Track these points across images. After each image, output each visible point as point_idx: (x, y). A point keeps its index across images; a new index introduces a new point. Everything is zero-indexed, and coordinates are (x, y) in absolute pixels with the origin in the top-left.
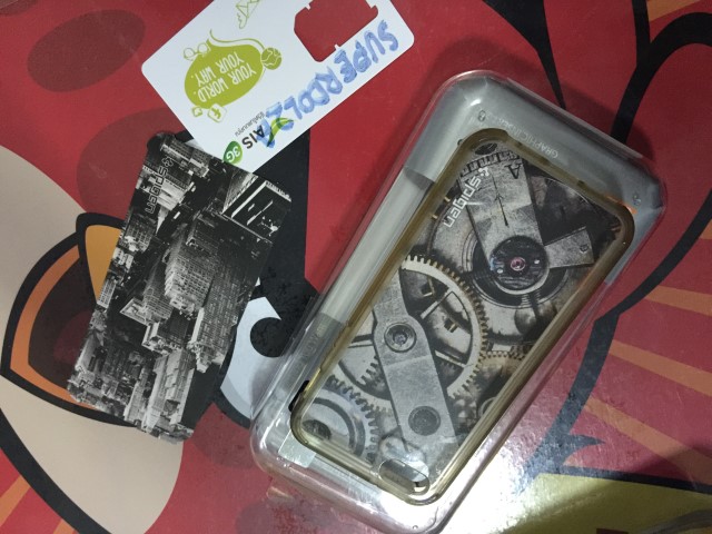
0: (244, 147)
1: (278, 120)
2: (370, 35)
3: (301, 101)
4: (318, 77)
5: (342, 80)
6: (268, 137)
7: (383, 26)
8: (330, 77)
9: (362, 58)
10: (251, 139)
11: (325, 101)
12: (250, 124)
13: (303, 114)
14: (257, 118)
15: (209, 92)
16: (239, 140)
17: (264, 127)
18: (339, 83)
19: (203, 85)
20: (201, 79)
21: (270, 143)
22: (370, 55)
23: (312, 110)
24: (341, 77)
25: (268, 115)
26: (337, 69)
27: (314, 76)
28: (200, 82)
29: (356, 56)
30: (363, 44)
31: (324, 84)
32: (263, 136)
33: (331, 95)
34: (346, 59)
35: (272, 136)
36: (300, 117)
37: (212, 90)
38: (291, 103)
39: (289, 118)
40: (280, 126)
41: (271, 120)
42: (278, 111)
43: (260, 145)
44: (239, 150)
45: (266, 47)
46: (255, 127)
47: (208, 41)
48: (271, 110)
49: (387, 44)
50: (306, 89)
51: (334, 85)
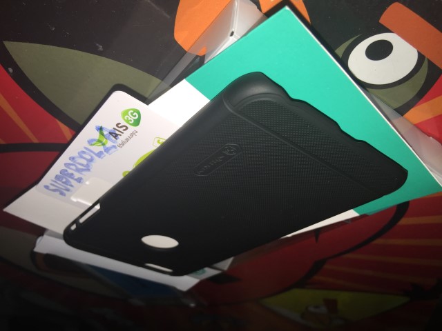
0: (123, 123)
2: (68, 190)
3: (92, 157)
4: (89, 170)
5: (68, 170)
6: (105, 133)
8: (78, 170)
9: (64, 180)
10: (121, 130)
12: (127, 140)
13: (85, 150)
14: (123, 144)
16: (131, 129)
17: (114, 139)
21: (100, 129)
23: (79, 153)
24: (70, 171)
25: (114, 147)
27: (91, 170)
30: (69, 187)
31: (80, 167)
32: (111, 133)
33: (70, 162)
34: (76, 180)
35: (102, 134)
36: (86, 148)
40: (99, 141)
42: (107, 150)
43: (109, 126)
44: (128, 121)
46: (122, 138)
48: (113, 150)
49: (52, 187)
50: (92, 163)
51: (73, 167)
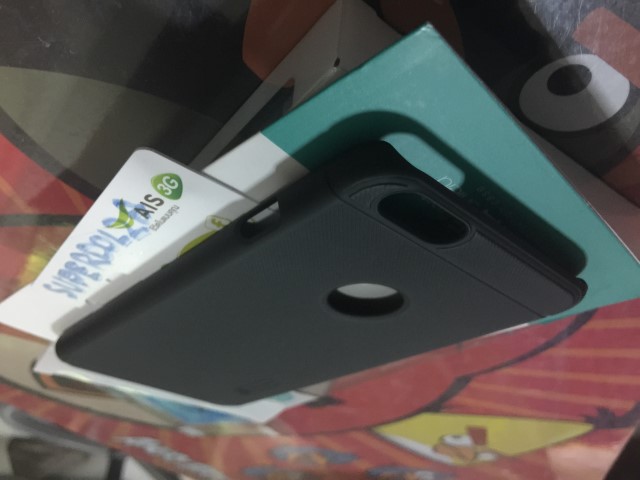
0: (155, 195)
3: (111, 244)
4: (108, 262)
5: (77, 262)
9: (72, 277)
11: (82, 246)
12: (164, 219)
13: (99, 234)
16: (169, 203)
17: (143, 218)
18: (79, 260)
23: (91, 239)
24: (80, 265)
25: (145, 229)
26: (91, 269)
29: (79, 279)
30: (81, 287)
31: (95, 258)
33: (79, 251)
34: (90, 276)
35: (124, 211)
36: (101, 232)
38: (123, 240)
39: (114, 229)
40: (120, 221)
41: (136, 225)
42: (134, 234)
44: (162, 192)
46: (155, 217)
50: (114, 253)
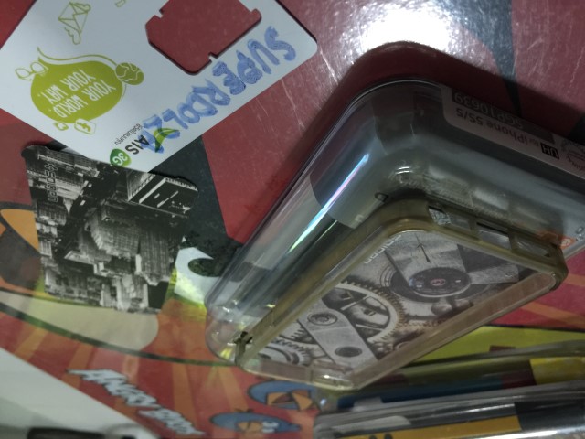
0: (130, 154)
1: (160, 130)
2: (255, 45)
3: (182, 113)
4: (196, 90)
5: (228, 93)
6: (154, 145)
7: (272, 33)
8: (211, 90)
9: (248, 70)
10: (134, 147)
11: (211, 112)
12: (128, 134)
13: (188, 124)
14: (134, 130)
15: (66, 108)
16: (122, 147)
17: (145, 137)
18: (225, 95)
19: (56, 103)
20: (51, 97)
21: (158, 149)
22: (258, 66)
23: (198, 121)
24: (226, 90)
25: (146, 126)
26: (219, 82)
27: (191, 90)
28: (50, 100)
29: (241, 68)
30: (247, 53)
31: (206, 97)
32: (147, 143)
33: (218, 107)
34: (227, 72)
35: (158, 144)
36: (186, 127)
37: (69, 107)
39: (173, 128)
40: (164, 135)
41: (152, 130)
42: (157, 122)
45: (118, 63)
47: (40, 60)
48: (149, 122)
